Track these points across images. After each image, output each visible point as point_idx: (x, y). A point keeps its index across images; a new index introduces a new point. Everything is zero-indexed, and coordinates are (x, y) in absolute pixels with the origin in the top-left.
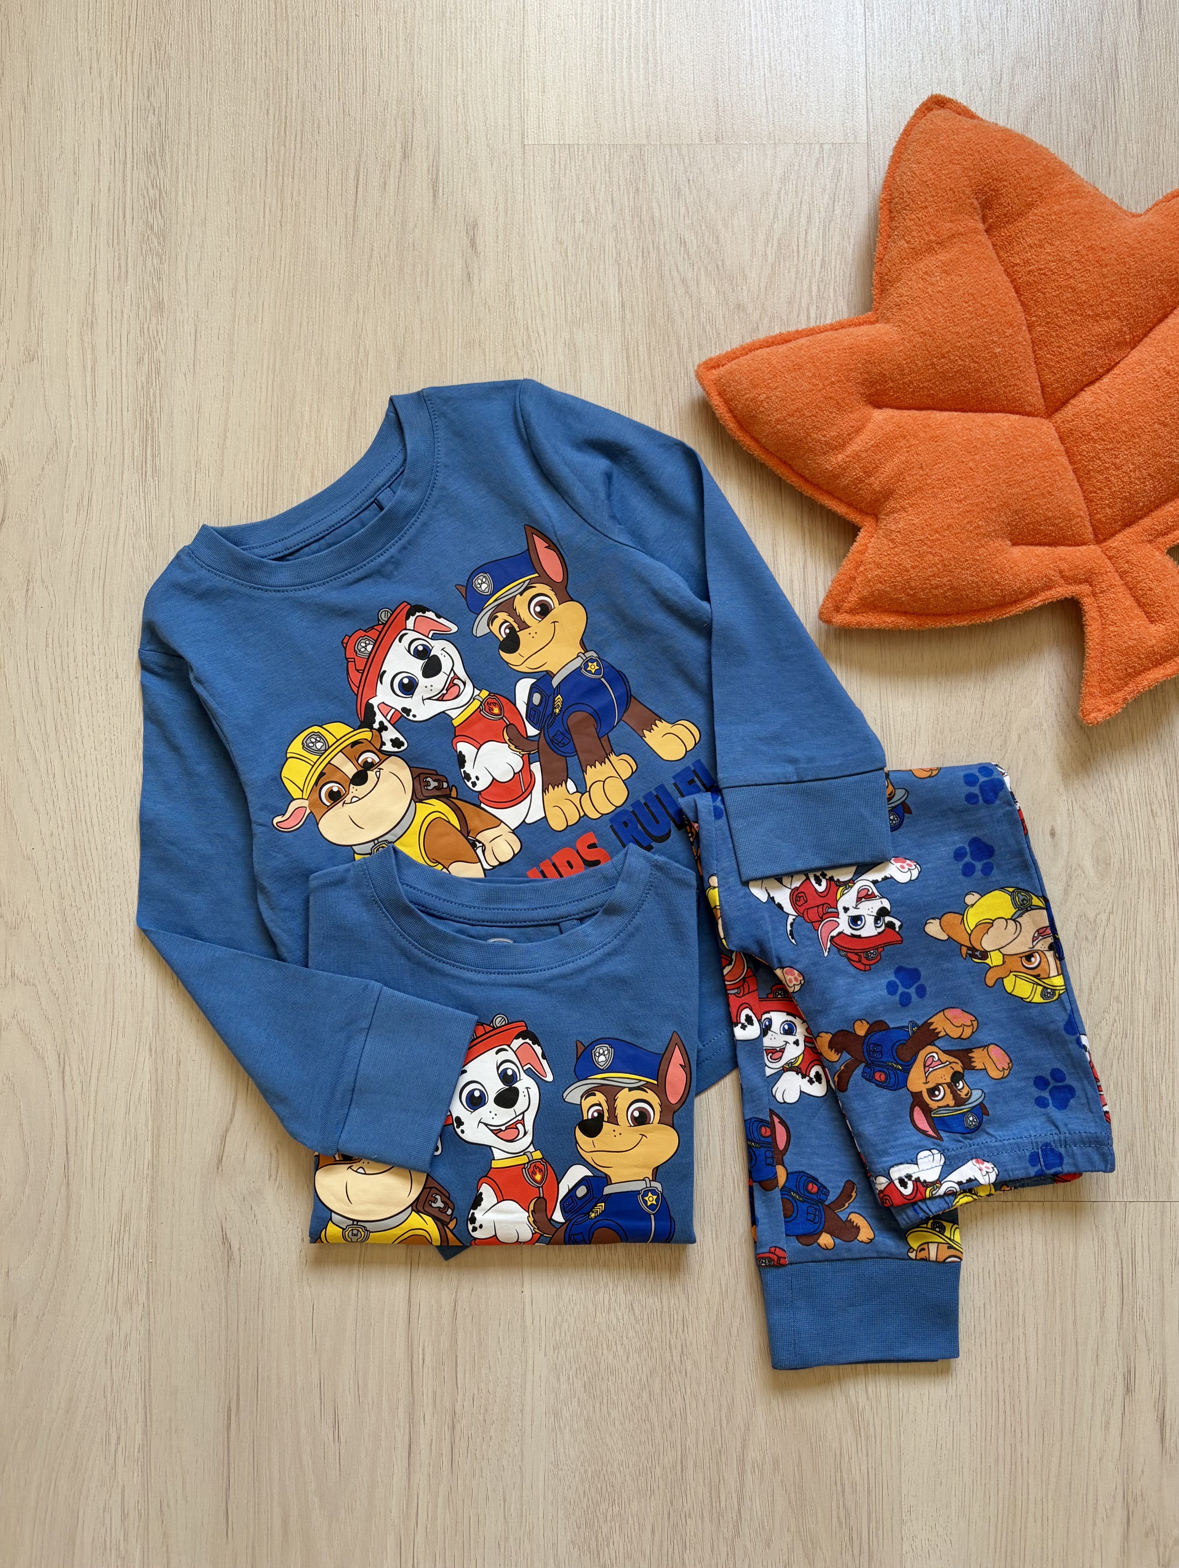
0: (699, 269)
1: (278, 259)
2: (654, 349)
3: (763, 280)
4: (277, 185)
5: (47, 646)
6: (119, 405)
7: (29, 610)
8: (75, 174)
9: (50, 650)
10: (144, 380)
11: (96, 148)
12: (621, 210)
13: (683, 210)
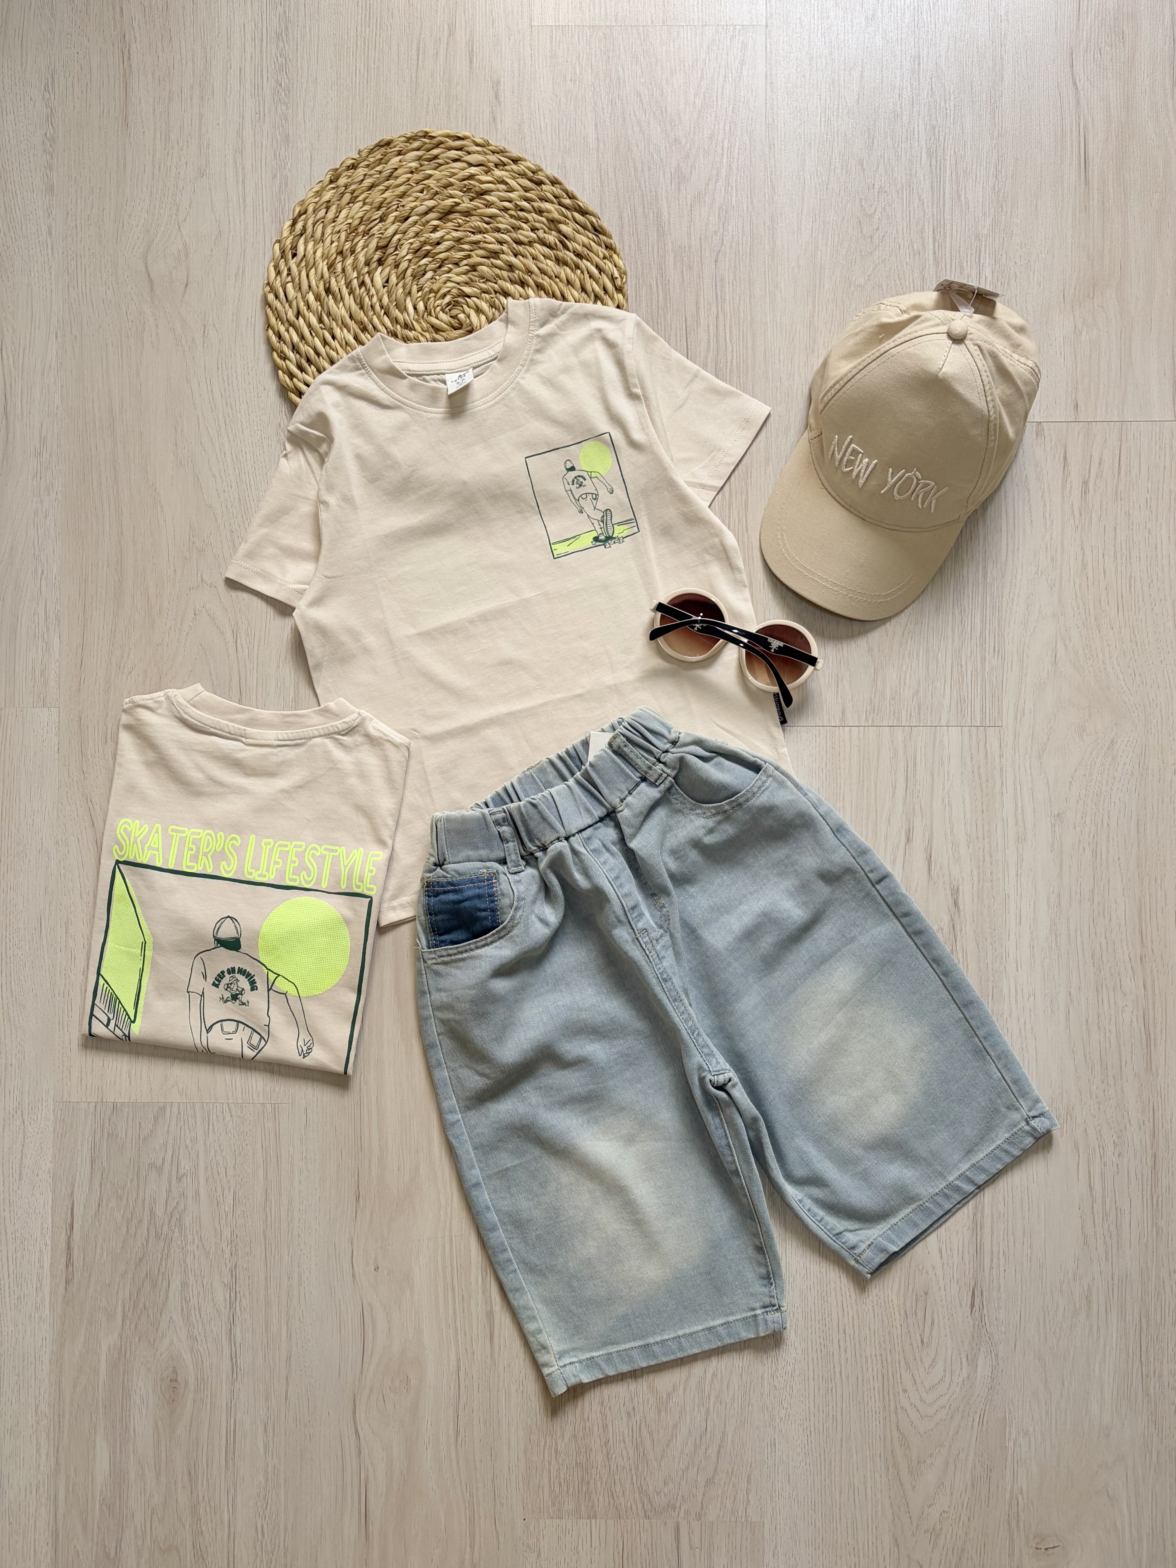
0: (650, 115)
1: (365, 107)
2: (618, 171)
3: (692, 122)
4: (364, 54)
5: (218, 369)
6: (261, 206)
7: (206, 345)
8: (228, 47)
9: (220, 372)
10: (277, 190)
11: (242, 29)
12: (598, 72)
13: (639, 72)
